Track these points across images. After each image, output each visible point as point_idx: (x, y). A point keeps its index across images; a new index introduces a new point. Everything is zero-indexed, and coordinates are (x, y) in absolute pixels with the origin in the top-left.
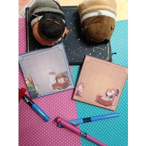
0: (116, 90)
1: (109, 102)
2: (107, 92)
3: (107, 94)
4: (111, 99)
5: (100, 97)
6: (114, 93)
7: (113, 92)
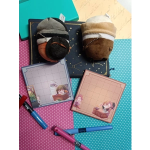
0: (112, 104)
2: (103, 104)
6: (110, 106)
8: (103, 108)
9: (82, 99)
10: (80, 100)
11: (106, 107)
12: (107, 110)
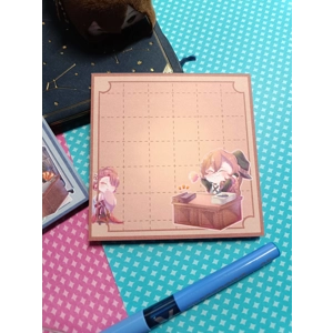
0: (233, 159)
2: (204, 173)
5: (187, 201)
7: (227, 168)
8: (209, 185)
11: (217, 179)
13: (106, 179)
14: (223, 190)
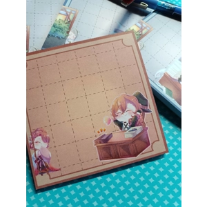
1: (138, 138)
3: (120, 119)
4: (139, 129)
6: (134, 109)
7: (131, 108)
9: (46, 140)
10: (45, 145)
12: (134, 123)
13: (39, 139)
14: (132, 126)
